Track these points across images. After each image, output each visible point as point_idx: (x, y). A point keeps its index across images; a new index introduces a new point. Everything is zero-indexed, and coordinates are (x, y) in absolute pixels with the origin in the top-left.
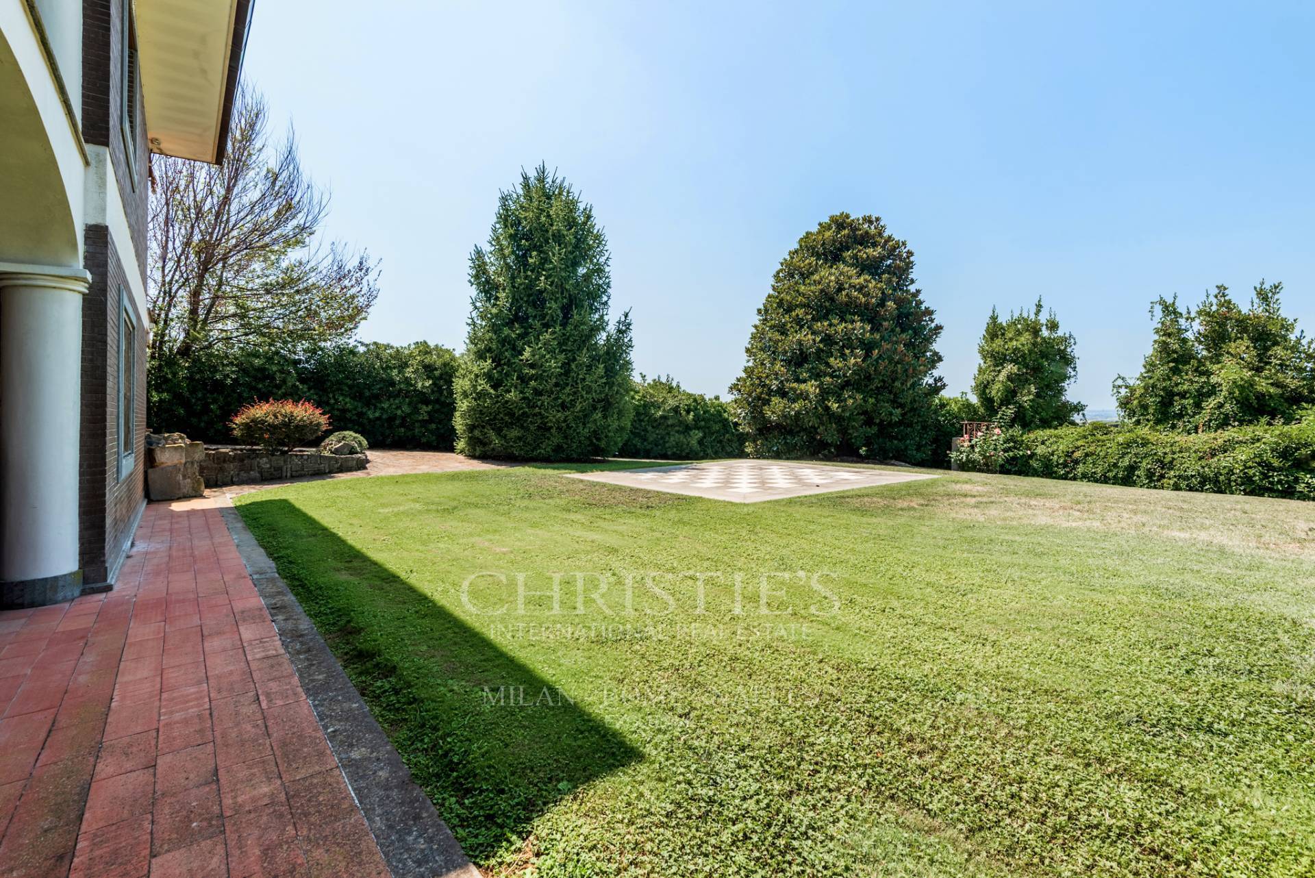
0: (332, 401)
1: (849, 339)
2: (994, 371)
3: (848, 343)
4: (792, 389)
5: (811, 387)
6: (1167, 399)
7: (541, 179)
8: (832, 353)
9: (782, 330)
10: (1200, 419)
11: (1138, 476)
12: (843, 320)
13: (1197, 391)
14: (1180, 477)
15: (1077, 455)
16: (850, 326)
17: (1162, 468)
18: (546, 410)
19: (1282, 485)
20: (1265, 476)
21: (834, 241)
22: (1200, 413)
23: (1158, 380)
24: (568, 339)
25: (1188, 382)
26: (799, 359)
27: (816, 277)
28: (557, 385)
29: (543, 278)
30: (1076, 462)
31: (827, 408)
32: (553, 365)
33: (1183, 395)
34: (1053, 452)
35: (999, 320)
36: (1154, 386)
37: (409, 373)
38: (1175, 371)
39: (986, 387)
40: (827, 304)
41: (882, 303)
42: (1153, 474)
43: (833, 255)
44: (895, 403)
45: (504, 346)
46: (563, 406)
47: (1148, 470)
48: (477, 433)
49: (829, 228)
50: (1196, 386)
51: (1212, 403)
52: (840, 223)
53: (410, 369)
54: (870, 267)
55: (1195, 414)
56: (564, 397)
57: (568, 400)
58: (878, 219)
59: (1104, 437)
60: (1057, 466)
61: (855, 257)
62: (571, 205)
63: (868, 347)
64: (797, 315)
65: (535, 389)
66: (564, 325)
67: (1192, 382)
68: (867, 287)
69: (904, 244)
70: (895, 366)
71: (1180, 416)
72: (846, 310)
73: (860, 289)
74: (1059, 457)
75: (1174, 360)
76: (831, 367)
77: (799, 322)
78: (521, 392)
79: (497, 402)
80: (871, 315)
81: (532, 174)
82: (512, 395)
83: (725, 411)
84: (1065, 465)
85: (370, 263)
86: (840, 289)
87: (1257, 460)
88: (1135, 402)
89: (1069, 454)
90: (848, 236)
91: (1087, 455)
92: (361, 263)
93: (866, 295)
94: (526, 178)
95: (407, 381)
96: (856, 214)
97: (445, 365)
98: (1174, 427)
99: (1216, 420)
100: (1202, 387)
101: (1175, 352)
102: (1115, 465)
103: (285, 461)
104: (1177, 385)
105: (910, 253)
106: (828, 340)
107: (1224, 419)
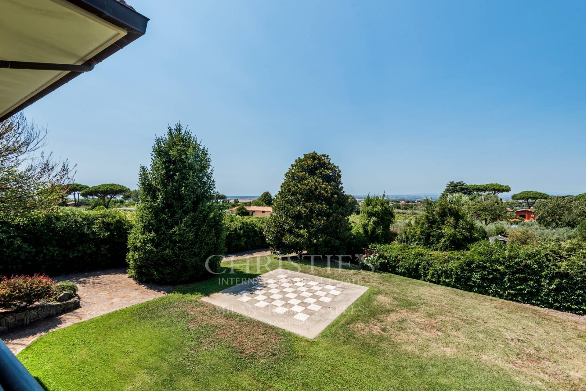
0: (45, 251)
1: (320, 211)
2: (368, 219)
3: (320, 213)
4: (295, 231)
5: (304, 232)
6: (428, 236)
7: (179, 130)
8: (313, 216)
9: (291, 203)
10: (439, 246)
11: (420, 268)
12: (318, 203)
13: (438, 235)
14: (434, 270)
15: (399, 258)
16: (321, 206)
17: (428, 266)
18: (186, 258)
19: (467, 276)
20: (462, 273)
21: (312, 165)
22: (438, 244)
23: (425, 229)
24: (196, 218)
25: (435, 232)
26: (298, 218)
27: (306, 182)
28: (191, 244)
29: (183, 188)
30: (399, 260)
31: (311, 242)
32: (191, 235)
33: (433, 236)
34: (391, 255)
35: (370, 198)
36: (423, 232)
37: (95, 228)
38: (431, 227)
39: (365, 226)
40: (311, 195)
41: (332, 196)
42: (425, 268)
43: (312, 171)
44: (337, 238)
45: (161, 223)
46: (195, 255)
47: (424, 266)
48: (144, 270)
49: (309, 158)
50: (438, 233)
51: (443, 240)
52: (314, 157)
53: (95, 226)
54: (328, 179)
55: (437, 244)
56: (196, 250)
57: (197, 251)
58: (328, 156)
59: (408, 251)
60: (392, 261)
61: (321, 173)
62: (196, 147)
63: (328, 215)
64: (298, 198)
65: (179, 247)
66: (195, 211)
67: (436, 232)
68: (327, 188)
69: (338, 167)
70: (338, 223)
71: (432, 243)
72: (319, 198)
73: (324, 189)
74: (393, 258)
75: (430, 223)
76: (312, 223)
77: (298, 200)
78: (172, 249)
79: (158, 255)
80: (328, 201)
81: (173, 127)
82: (168, 251)
83: (255, 227)
84: (395, 261)
85: (70, 167)
86: (316, 188)
87: (460, 267)
88: (417, 236)
89: (396, 257)
90: (318, 163)
91: (403, 258)
92: (64, 167)
93: (327, 192)
94: (170, 130)
95: (94, 233)
96: (319, 153)
97: (117, 222)
98: (429, 247)
99: (444, 247)
100: (439, 234)
101: (430, 219)
102: (413, 263)
103: (26, 315)
104: (431, 232)
105: (340, 171)
106: (311, 211)
107: (446, 247)
